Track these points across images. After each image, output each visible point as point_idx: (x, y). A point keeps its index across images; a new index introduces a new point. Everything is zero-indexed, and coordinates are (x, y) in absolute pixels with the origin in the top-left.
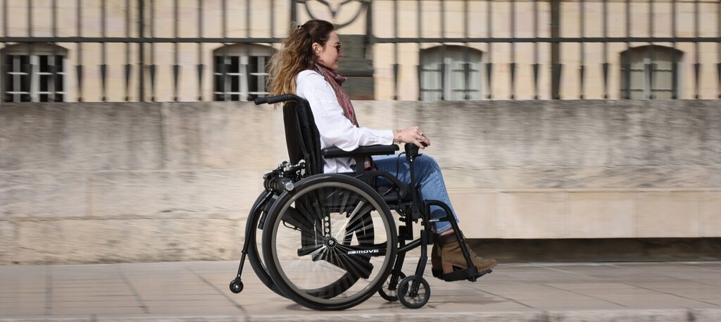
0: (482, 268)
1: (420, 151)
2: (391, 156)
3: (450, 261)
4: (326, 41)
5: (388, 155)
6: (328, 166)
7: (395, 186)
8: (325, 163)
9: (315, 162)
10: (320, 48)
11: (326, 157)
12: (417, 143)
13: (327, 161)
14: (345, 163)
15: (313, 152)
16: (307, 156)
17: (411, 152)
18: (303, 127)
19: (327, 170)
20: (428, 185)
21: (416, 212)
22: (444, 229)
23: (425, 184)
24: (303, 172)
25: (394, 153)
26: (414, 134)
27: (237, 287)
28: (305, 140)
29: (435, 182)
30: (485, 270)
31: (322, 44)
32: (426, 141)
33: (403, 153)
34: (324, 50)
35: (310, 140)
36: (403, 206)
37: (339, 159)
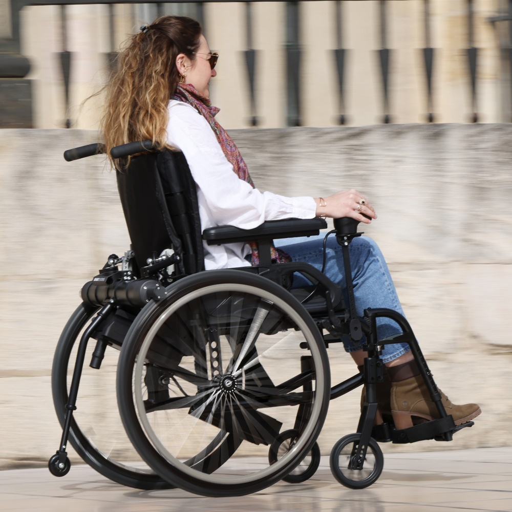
0: (460, 418)
1: (360, 228)
2: (313, 238)
3: (407, 409)
4: (196, 50)
5: (308, 236)
6: (213, 258)
7: (321, 287)
8: (208, 253)
9: (191, 253)
10: (187, 63)
11: (211, 243)
12: (356, 215)
13: (210, 249)
14: (238, 251)
15: (188, 236)
16: (177, 241)
17: (346, 230)
18: (169, 195)
19: (210, 265)
20: (368, 283)
21: (356, 328)
22: (395, 356)
23: (363, 282)
24: (171, 269)
25: (317, 233)
26: (350, 202)
27: (61, 465)
28: (174, 216)
29: (379, 278)
30: (464, 421)
31: (191, 55)
32: (369, 212)
33: (332, 232)
34: (193, 66)
35: (183, 215)
36: (336, 318)
37: (230, 246)
